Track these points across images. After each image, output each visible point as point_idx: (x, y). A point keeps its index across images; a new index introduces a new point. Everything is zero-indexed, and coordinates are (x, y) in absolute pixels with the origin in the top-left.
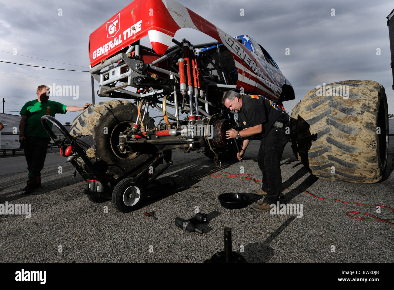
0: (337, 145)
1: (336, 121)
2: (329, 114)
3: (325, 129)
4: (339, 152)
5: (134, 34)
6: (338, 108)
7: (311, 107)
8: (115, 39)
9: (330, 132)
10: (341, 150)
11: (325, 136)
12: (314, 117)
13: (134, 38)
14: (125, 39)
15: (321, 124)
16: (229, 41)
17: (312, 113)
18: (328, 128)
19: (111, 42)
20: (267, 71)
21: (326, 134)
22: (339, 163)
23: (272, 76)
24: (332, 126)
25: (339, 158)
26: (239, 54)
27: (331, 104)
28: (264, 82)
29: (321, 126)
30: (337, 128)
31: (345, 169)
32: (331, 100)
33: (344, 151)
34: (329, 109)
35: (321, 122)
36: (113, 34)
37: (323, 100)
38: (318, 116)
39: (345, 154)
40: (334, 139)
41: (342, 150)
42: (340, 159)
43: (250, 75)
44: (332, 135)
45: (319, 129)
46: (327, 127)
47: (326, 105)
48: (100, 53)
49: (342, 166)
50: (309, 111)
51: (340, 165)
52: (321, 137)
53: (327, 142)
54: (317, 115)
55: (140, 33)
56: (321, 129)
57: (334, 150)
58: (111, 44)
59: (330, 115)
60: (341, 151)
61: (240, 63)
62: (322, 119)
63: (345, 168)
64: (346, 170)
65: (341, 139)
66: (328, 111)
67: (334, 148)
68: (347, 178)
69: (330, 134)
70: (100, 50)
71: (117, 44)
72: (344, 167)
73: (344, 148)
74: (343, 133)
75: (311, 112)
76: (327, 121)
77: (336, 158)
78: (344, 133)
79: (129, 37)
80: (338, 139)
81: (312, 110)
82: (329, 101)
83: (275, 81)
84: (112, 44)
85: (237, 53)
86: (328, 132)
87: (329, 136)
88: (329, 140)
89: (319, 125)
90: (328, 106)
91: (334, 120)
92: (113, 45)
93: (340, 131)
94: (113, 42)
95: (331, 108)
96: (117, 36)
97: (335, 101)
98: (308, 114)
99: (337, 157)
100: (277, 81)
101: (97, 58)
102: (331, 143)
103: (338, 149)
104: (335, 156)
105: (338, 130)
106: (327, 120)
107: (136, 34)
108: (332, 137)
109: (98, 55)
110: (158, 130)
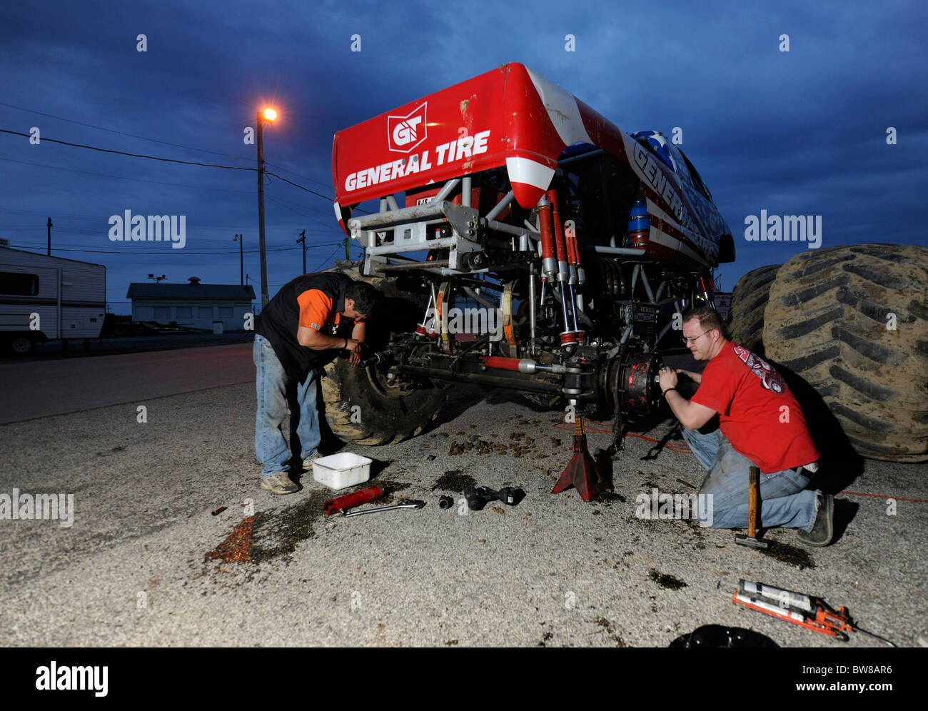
0: (854, 383)
1: (853, 334)
2: (837, 318)
3: (827, 348)
4: (855, 397)
5: (466, 156)
6: (858, 305)
7: (798, 298)
8: (412, 158)
9: (838, 355)
10: (860, 393)
11: (828, 363)
12: (805, 322)
13: (466, 165)
14: (440, 162)
15: (818, 336)
16: (640, 158)
17: (799, 312)
18: (835, 347)
19: (400, 162)
20: (697, 210)
21: (830, 358)
22: (853, 420)
23: (705, 222)
24: (844, 344)
25: (855, 410)
26: (655, 183)
27: (842, 296)
28: (692, 238)
29: (820, 341)
30: (855, 348)
31: (864, 432)
32: (842, 288)
33: (867, 397)
34: (839, 307)
35: (820, 334)
36: (406, 147)
37: (823, 286)
38: (813, 320)
39: (868, 402)
40: (846, 369)
41: (862, 394)
42: (856, 413)
43: (671, 227)
44: (844, 363)
45: (813, 346)
46: (834, 344)
47: (831, 297)
48: (366, 180)
49: (859, 426)
50: (792, 308)
51: (855, 424)
52: (819, 365)
53: (830, 376)
54: (810, 318)
55: (483, 159)
56: (820, 349)
57: (845, 393)
58: (399, 166)
59: (840, 319)
60: (860, 396)
61: (655, 203)
62: (822, 327)
63: (864, 430)
64: (865, 435)
65: (863, 372)
66: (834, 311)
67: (845, 389)
68: (865, 450)
69: (839, 360)
70: (367, 176)
71: (416, 170)
72: (863, 428)
73: (869, 390)
74: (867, 359)
75: (796, 309)
76: (833, 333)
77: (847, 408)
78: (869, 360)
79: (451, 159)
80: (856, 372)
81: (799, 304)
82: (837, 289)
83: (708, 231)
84: (403, 167)
85: (652, 183)
86: (835, 356)
87: (835, 363)
88: (836, 372)
89: (814, 339)
90: (835, 301)
91: (849, 332)
92: (405, 170)
93: (862, 356)
94: (406, 163)
95: (843, 304)
96: (419, 151)
97: (851, 291)
98: (790, 313)
99: (850, 407)
100: (712, 231)
101: (356, 190)
102: (841, 379)
103: (855, 392)
104: (845, 406)
105: (857, 353)
106: (834, 331)
107: (472, 158)
108: (843, 367)
109: (361, 185)
110: (488, 352)
